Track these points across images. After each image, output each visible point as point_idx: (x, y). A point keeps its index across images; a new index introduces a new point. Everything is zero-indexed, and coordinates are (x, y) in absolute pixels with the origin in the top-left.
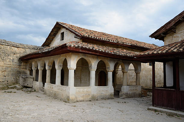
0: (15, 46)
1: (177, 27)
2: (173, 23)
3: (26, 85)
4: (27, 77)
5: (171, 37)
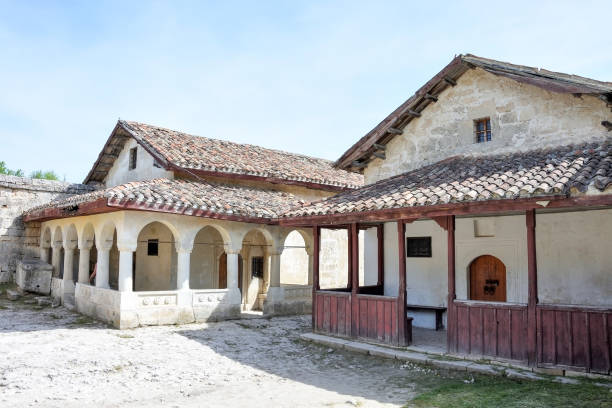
0: (7, 185)
1: (388, 145)
2: (374, 139)
3: (33, 287)
4: (35, 269)
5: (376, 169)
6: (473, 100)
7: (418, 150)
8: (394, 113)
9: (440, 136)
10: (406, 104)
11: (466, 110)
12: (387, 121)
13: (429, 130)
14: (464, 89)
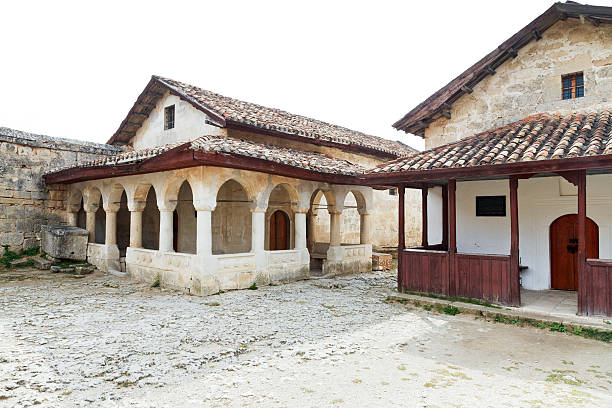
0: (25, 143)
2: (445, 97)
3: (67, 254)
4: (69, 233)
5: (440, 129)
6: (562, 53)
7: (490, 108)
8: (471, 70)
9: (520, 93)
10: (486, 58)
11: (552, 65)
12: (461, 77)
13: (504, 87)
14: (550, 43)
